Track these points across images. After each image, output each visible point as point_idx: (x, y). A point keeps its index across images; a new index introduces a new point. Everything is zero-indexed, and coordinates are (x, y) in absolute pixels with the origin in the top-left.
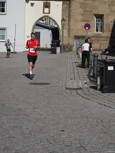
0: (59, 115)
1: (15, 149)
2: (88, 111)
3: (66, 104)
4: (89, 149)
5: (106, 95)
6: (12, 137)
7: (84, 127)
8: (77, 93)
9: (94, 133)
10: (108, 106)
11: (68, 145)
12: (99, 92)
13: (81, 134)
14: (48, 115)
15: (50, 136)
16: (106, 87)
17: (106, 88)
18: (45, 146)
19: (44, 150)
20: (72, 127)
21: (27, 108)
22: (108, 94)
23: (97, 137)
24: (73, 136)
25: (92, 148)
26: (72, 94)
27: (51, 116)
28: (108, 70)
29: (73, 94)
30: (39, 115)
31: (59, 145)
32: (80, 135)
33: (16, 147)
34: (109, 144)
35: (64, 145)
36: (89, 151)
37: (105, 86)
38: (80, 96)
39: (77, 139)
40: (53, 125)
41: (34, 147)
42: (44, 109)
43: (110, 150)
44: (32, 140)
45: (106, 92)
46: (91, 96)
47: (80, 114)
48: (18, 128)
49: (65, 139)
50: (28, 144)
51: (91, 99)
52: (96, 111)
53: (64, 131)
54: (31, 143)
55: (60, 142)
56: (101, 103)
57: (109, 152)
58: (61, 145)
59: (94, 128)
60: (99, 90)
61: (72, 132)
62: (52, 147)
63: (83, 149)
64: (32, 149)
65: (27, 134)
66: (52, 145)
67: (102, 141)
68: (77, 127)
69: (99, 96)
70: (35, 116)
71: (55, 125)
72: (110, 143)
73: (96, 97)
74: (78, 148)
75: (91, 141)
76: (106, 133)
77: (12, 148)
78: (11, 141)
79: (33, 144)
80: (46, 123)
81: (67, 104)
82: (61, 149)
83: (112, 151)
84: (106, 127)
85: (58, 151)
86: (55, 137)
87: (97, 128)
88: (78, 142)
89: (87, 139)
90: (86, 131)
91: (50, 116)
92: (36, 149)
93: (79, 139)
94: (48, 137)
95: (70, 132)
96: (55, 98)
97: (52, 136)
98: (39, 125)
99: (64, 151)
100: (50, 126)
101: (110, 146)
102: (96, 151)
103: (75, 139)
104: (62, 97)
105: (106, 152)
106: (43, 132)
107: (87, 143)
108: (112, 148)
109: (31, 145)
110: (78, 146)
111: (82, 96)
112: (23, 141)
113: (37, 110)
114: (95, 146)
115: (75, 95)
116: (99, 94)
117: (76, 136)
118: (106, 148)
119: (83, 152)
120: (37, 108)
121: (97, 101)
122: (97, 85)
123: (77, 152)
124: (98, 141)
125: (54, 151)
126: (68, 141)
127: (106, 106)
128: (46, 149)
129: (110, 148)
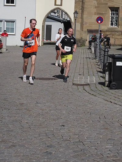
0: (62, 110)
1: (12, 142)
2: (92, 107)
4: (86, 144)
5: (113, 91)
6: (10, 131)
7: (86, 123)
8: (84, 89)
9: (95, 129)
10: (114, 103)
13: (81, 130)
14: (50, 110)
15: (49, 130)
17: (114, 84)
18: (43, 140)
19: (41, 144)
20: (73, 122)
21: (29, 103)
22: (116, 90)
23: (97, 133)
24: (73, 131)
25: (90, 143)
26: (78, 90)
28: (117, 65)
29: (80, 90)
30: (41, 109)
31: (57, 139)
32: (80, 130)
33: (13, 140)
34: (108, 139)
35: (62, 140)
36: (86, 146)
37: (113, 82)
38: (86, 92)
39: (76, 134)
40: (54, 120)
41: (31, 141)
42: (46, 104)
43: (108, 145)
44: (31, 134)
45: (114, 88)
46: (98, 92)
47: (83, 110)
48: (18, 122)
49: (64, 134)
50: (26, 138)
51: (98, 95)
52: (100, 107)
53: (64, 126)
55: (58, 137)
56: (107, 99)
57: (107, 147)
58: (59, 139)
59: (96, 124)
60: (107, 87)
61: (72, 127)
62: (49, 142)
63: (81, 143)
64: (29, 142)
65: (26, 128)
66: (50, 139)
67: (101, 137)
68: (78, 122)
69: (106, 92)
70: (36, 111)
71: (56, 120)
73: (102, 93)
75: (91, 136)
76: (107, 128)
77: (9, 142)
78: (8, 134)
79: (31, 138)
80: (46, 118)
81: (71, 99)
82: (59, 143)
84: (108, 123)
85: (55, 145)
86: (55, 131)
87: (98, 123)
88: (77, 137)
89: (86, 135)
90: (87, 127)
91: (52, 111)
92: (33, 143)
93: (79, 134)
94: (46, 131)
95: (70, 127)
96: (60, 94)
97: (52, 131)
98: (40, 120)
99: (61, 146)
100: (51, 121)
101: (109, 141)
102: (94, 146)
103: (75, 134)
104: (68, 93)
105: (104, 147)
106: (43, 126)
107: (86, 138)
108: (111, 143)
109: (29, 138)
110: (76, 141)
111: (88, 92)
112: (21, 135)
113: (39, 105)
114: (94, 142)
115: (82, 91)
116: (106, 90)
117: (75, 131)
118: (105, 144)
119: (81, 147)
120: (40, 103)
121: (103, 97)
122: (105, 81)
123: (74, 146)
124: (97, 136)
125: (51, 145)
126: (67, 136)
127: (111, 102)
128: (43, 143)
129: (109, 143)
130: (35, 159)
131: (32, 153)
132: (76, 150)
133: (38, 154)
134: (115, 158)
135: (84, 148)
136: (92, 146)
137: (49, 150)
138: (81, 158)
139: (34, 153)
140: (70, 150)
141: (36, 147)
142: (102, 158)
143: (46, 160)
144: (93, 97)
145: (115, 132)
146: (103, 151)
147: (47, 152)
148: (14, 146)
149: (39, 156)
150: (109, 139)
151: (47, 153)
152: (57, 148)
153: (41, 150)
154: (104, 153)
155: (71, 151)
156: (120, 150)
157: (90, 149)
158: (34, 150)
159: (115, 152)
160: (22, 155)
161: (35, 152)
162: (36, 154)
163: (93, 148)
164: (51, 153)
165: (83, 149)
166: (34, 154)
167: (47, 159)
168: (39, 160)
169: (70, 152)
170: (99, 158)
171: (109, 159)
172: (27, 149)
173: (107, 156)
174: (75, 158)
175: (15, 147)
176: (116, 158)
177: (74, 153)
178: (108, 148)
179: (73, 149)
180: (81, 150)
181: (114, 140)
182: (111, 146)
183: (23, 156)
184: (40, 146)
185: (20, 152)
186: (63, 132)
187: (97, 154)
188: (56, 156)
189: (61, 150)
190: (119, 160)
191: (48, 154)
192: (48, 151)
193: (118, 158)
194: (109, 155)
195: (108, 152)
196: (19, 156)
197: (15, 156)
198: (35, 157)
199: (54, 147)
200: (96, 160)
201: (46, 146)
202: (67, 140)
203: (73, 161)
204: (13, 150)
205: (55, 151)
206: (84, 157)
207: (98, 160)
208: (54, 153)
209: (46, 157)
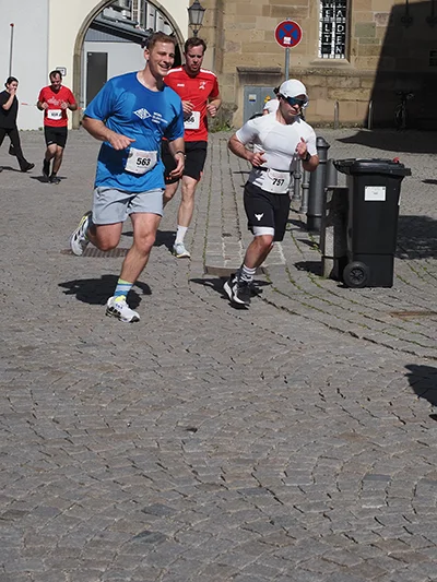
0: (179, 369)
1: (8, 499)
2: (289, 355)
3: (204, 329)
4: (288, 499)
5: (354, 294)
7: (274, 417)
9: (309, 438)
10: (365, 339)
11: (211, 482)
12: (332, 284)
13: (261, 442)
14: (137, 371)
15: (142, 449)
16: (357, 265)
17: (358, 269)
18: (124, 487)
19: (120, 502)
20: (228, 414)
21: (55, 344)
22: (366, 291)
23: (321, 453)
24: (231, 448)
25: (300, 493)
27: (147, 374)
28: (366, 199)
30: (103, 368)
31: (178, 482)
32: (258, 446)
33: (13, 492)
34: (365, 478)
35: (196, 483)
36: (289, 504)
37: (355, 260)
38: (258, 299)
39: (244, 461)
40: (156, 408)
41: (81, 492)
42: (119, 348)
43: (369, 501)
44: (75, 463)
45: (357, 283)
46: (302, 298)
47: (257, 368)
48: (22, 419)
49: (197, 462)
50: (60, 480)
51: (301, 310)
52: (319, 354)
53: (195, 430)
54: (69, 477)
56: (338, 324)
57: (364, 506)
59: (311, 420)
60: (332, 277)
61: (226, 435)
62: (150, 492)
63: (268, 495)
64: (75, 497)
65: (54, 443)
66: (149, 483)
67: (338, 467)
68: (247, 415)
69: (332, 299)
70: (86, 374)
71: (163, 409)
72: (368, 474)
73: (317, 303)
74: (249, 492)
75: (298, 465)
76: (354, 436)
79: (77, 481)
80: (125, 402)
81: (207, 328)
82: (185, 496)
83: (373, 503)
84: (354, 414)
85: (173, 506)
86: (163, 451)
87: (320, 417)
88: (248, 471)
89: (282, 461)
90: (280, 431)
91: (142, 375)
92: (88, 499)
93: (254, 461)
95: (220, 434)
96: (162, 307)
97: (154, 449)
98: (102, 407)
99: (195, 507)
100: (143, 411)
101: (369, 486)
102: (317, 505)
103: (239, 461)
104: (190, 304)
105: (352, 509)
106: (117, 432)
107: (282, 474)
108: (377, 493)
109: (71, 482)
110: (248, 486)
111: (265, 300)
112: (38, 470)
113: (93, 351)
114: (314, 487)
116: (330, 292)
117: (240, 449)
118: (355, 494)
119: (269, 509)
120: (94, 345)
121: (321, 317)
122: (324, 257)
123: (245, 509)
124: (324, 468)
125: (158, 505)
126: (213, 469)
127: (355, 336)
128: (127, 499)
129: (369, 493)
130: (104, 563)
131: (89, 540)
132: (252, 524)
133: (114, 544)
134: (400, 547)
135: (280, 512)
136: (309, 507)
137: (153, 524)
138: (277, 553)
139: (97, 538)
140: (232, 523)
141: (101, 514)
142: (353, 549)
143: (144, 565)
144: (283, 316)
145: (387, 448)
146: (352, 523)
147: (147, 533)
148: (20, 514)
149: (118, 550)
150: (368, 476)
151: (147, 537)
152: (182, 516)
153: (122, 525)
154: (358, 532)
155: (235, 526)
156: (413, 518)
157: (303, 515)
158: (96, 527)
159: (396, 526)
160: (54, 547)
161: (102, 536)
162: (107, 543)
163: (313, 511)
164: (160, 538)
165: (279, 519)
166: (98, 542)
167: (151, 559)
168: (118, 564)
169: (233, 530)
170: (343, 553)
171: (380, 555)
172: (71, 523)
173: (371, 541)
174: (252, 553)
175: (22, 516)
176: (405, 548)
177: (249, 536)
178: (370, 510)
179: (240, 517)
180: (272, 523)
181: (388, 478)
182: (380, 501)
183: (58, 551)
184: (115, 511)
185: (45, 537)
186: (197, 455)
187: (331, 538)
188: (180, 547)
189: (197, 523)
190: (417, 556)
191: (151, 542)
192: (147, 527)
193: (413, 549)
194: (376, 540)
195: (373, 528)
196: (43, 551)
197: (27, 555)
198: (104, 554)
199: (169, 512)
200: (332, 558)
201: (140, 508)
202: (213, 484)
203: (248, 564)
204: (17, 529)
205: (173, 529)
206: (287, 549)
207: (341, 558)
208: (172, 535)
209: (144, 553)
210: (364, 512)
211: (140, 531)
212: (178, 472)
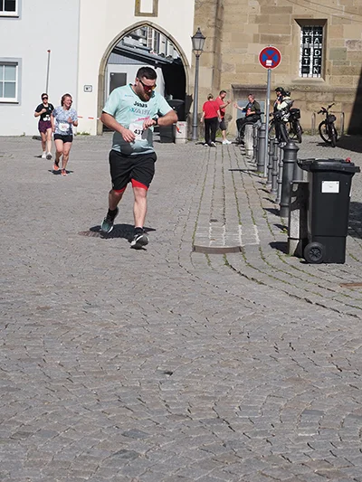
0: (163, 326)
1: (18, 424)
2: (253, 316)
3: (186, 295)
4: (239, 427)
5: (313, 268)
6: (13, 390)
7: (235, 364)
8: (227, 264)
9: (262, 381)
10: (317, 304)
11: (180, 412)
12: (296, 261)
13: (223, 384)
14: (130, 327)
15: (127, 387)
16: (315, 245)
17: (316, 248)
18: (109, 416)
19: (106, 427)
20: (198, 362)
21: (66, 305)
22: (323, 266)
23: (271, 393)
24: (198, 388)
25: (250, 423)
26: (209, 265)
27: (137, 329)
28: (323, 191)
29: (214, 265)
30: (102, 325)
31: (153, 413)
32: (220, 386)
33: (22, 417)
34: (303, 413)
35: (167, 414)
36: (240, 431)
37: (314, 241)
38: (233, 272)
39: (207, 398)
40: (141, 356)
41: (76, 419)
42: (117, 309)
43: (304, 430)
44: (73, 397)
45: (316, 259)
46: (269, 271)
47: (226, 326)
48: (34, 363)
49: (172, 398)
50: (60, 409)
51: (268, 281)
52: (276, 316)
53: (171, 374)
54: (67, 408)
56: (297, 292)
57: (300, 434)
58: (161, 412)
59: (265, 367)
60: (296, 255)
61: (194, 377)
62: (129, 420)
63: (224, 425)
64: (70, 423)
65: (59, 382)
66: (130, 413)
67: (282, 404)
68: (214, 362)
69: (293, 272)
70: (88, 329)
71: (147, 356)
73: (281, 275)
74: (209, 422)
75: (251, 402)
76: (298, 380)
77: (9, 422)
78: (8, 400)
79: (73, 410)
80: (117, 351)
81: (190, 294)
82: (157, 424)
83: (309, 432)
84: (301, 363)
85: (147, 431)
86: (144, 389)
87: (272, 365)
88: (209, 406)
89: (238, 399)
90: (239, 375)
91: (134, 330)
92: (80, 424)
93: (215, 398)
94: (119, 391)
95: (190, 376)
96: (155, 277)
97: (137, 388)
98: (98, 355)
99: (165, 432)
100: (131, 358)
101: (306, 418)
102: (262, 433)
103: (204, 398)
104: (178, 275)
105: (291, 436)
106: (109, 374)
107: (237, 408)
108: (312, 424)
109: (69, 412)
110: (208, 417)
111: (239, 273)
112: (44, 402)
113: (96, 311)
114: (261, 419)
115: (220, 270)
116: (292, 266)
117: (205, 388)
118: (294, 425)
119: (223, 435)
120: (97, 306)
121: (280, 284)
122: (289, 239)
123: (204, 434)
124: (271, 404)
125: (135, 430)
126: (182, 404)
127: (309, 302)
128: (111, 425)
129: (305, 425)
130: (88, 473)
131: (78, 455)
132: (208, 446)
133: (97, 459)
134: (325, 467)
135: (232, 438)
136: (256, 434)
137: (129, 445)
138: (226, 469)
139: (85, 454)
140: (192, 445)
142: (287, 467)
143: (119, 475)
144: (253, 285)
145: (324, 390)
146: (289, 447)
147: (124, 451)
148: (26, 435)
149: (100, 464)
150: (307, 411)
151: (127, 454)
152: (153, 439)
153: (106, 445)
154: (293, 454)
155: (194, 448)
156: (338, 443)
157: (250, 440)
158: (84, 446)
159: (324, 450)
160: (50, 460)
161: (88, 453)
162: (92, 458)
163: (258, 437)
164: (135, 455)
165: (231, 443)
166: (85, 457)
167: (125, 471)
168: (100, 474)
169: (193, 450)
170: (279, 470)
171: (308, 472)
172: (65, 442)
173: (302, 461)
174: (205, 468)
175: (27, 436)
176: (329, 467)
177: (205, 455)
178: (305, 438)
179: (199, 441)
180: (224, 445)
181: (322, 413)
182: (314, 431)
183: (53, 463)
184: (100, 434)
185: (44, 453)
186: (170, 392)
187: (271, 458)
188: (149, 463)
189: (165, 444)
190: (338, 473)
191: (127, 458)
192: (125, 447)
193: (335, 468)
194: (306, 460)
195: (305, 451)
196: (41, 463)
197: (29, 466)
198: (89, 466)
199: (143, 436)
200: (269, 473)
201: (121, 432)
202: (181, 415)
203: (202, 476)
204: (22, 446)
205: (146, 448)
206: (234, 466)
207: (276, 474)
208: (144, 453)
209: (121, 466)
210: (299, 439)
211: (119, 450)
212: (154, 405)
